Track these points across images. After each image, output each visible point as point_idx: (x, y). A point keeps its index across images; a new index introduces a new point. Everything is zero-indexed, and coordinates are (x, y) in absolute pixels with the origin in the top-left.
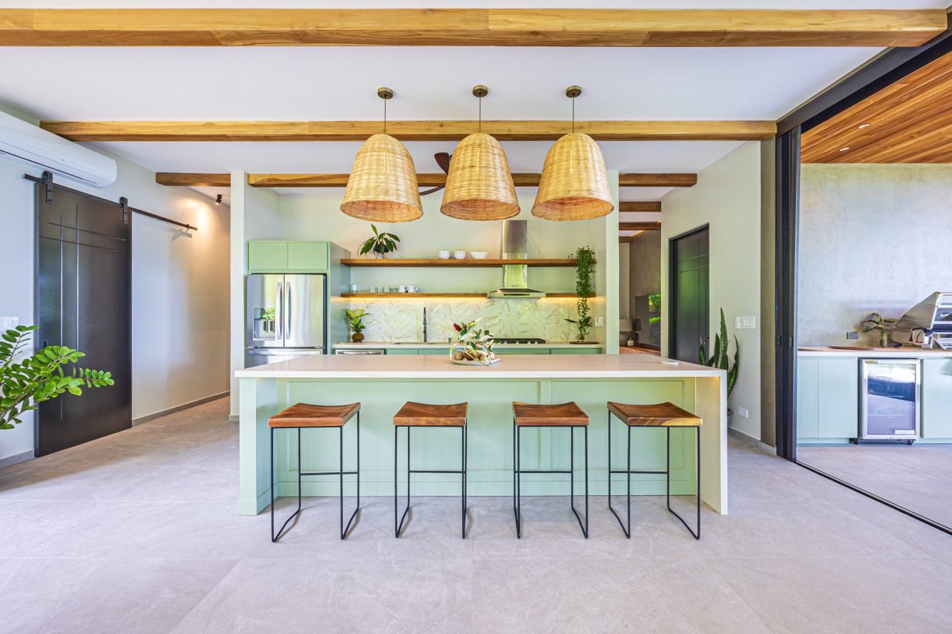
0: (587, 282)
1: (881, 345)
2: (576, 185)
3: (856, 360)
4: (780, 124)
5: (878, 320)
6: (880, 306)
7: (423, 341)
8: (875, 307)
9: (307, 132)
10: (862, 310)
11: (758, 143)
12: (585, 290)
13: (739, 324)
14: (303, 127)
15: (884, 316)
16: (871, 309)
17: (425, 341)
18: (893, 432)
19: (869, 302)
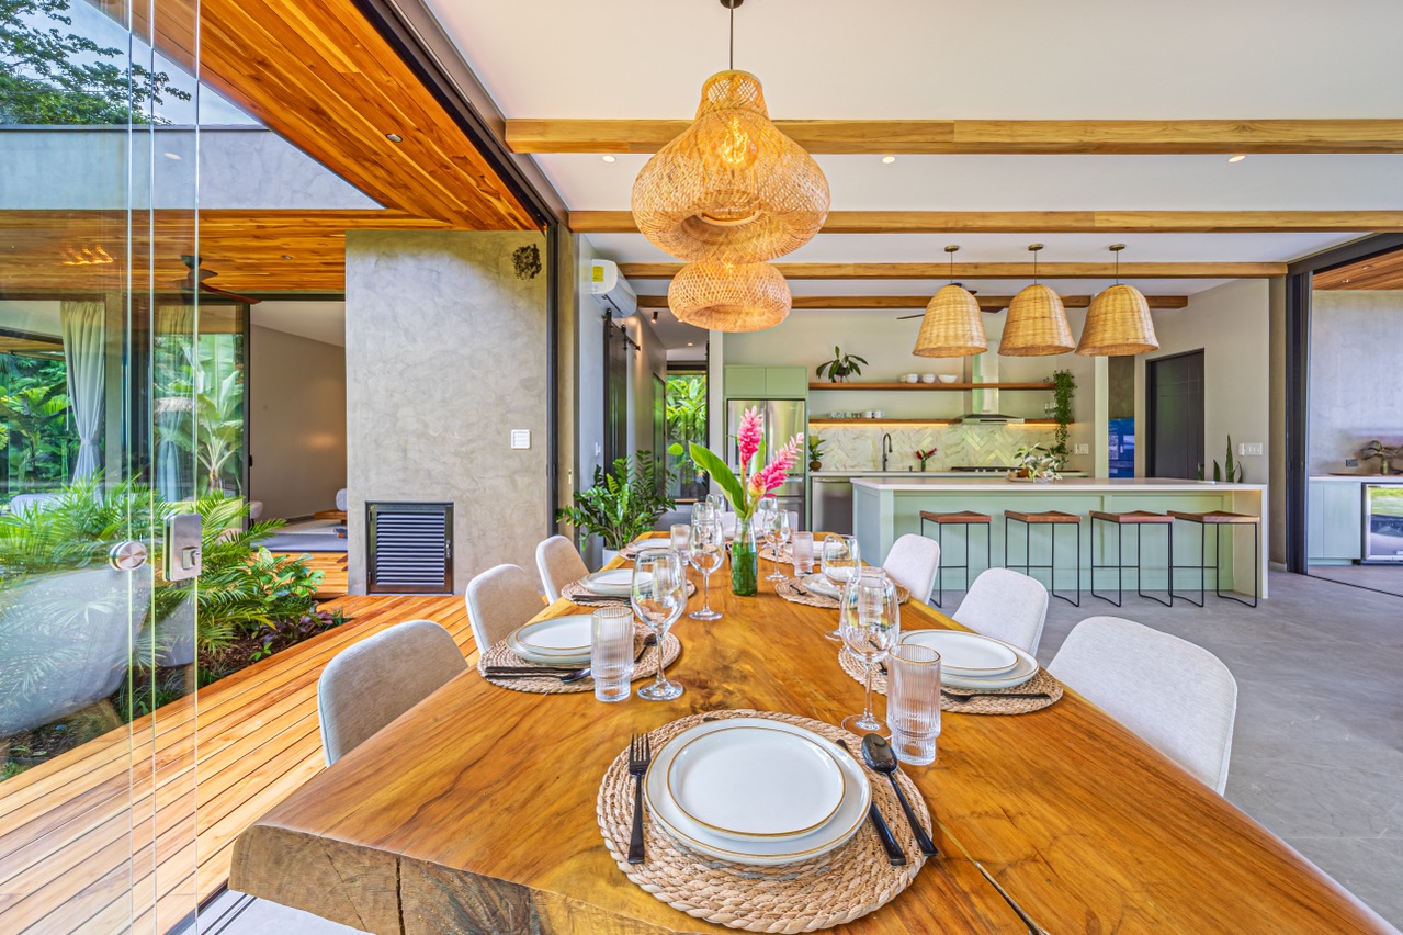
0: (1066, 406)
1: (1381, 472)
2: (1133, 334)
3: (1360, 485)
4: (1292, 266)
5: (1378, 448)
6: (1381, 433)
7: (881, 469)
8: (1375, 434)
9: (852, 273)
10: (1362, 437)
11: (1267, 280)
12: (1064, 416)
13: (1243, 450)
14: (848, 268)
15: (1385, 443)
16: (1371, 437)
17: (884, 469)
18: (1395, 553)
19: (1369, 429)
